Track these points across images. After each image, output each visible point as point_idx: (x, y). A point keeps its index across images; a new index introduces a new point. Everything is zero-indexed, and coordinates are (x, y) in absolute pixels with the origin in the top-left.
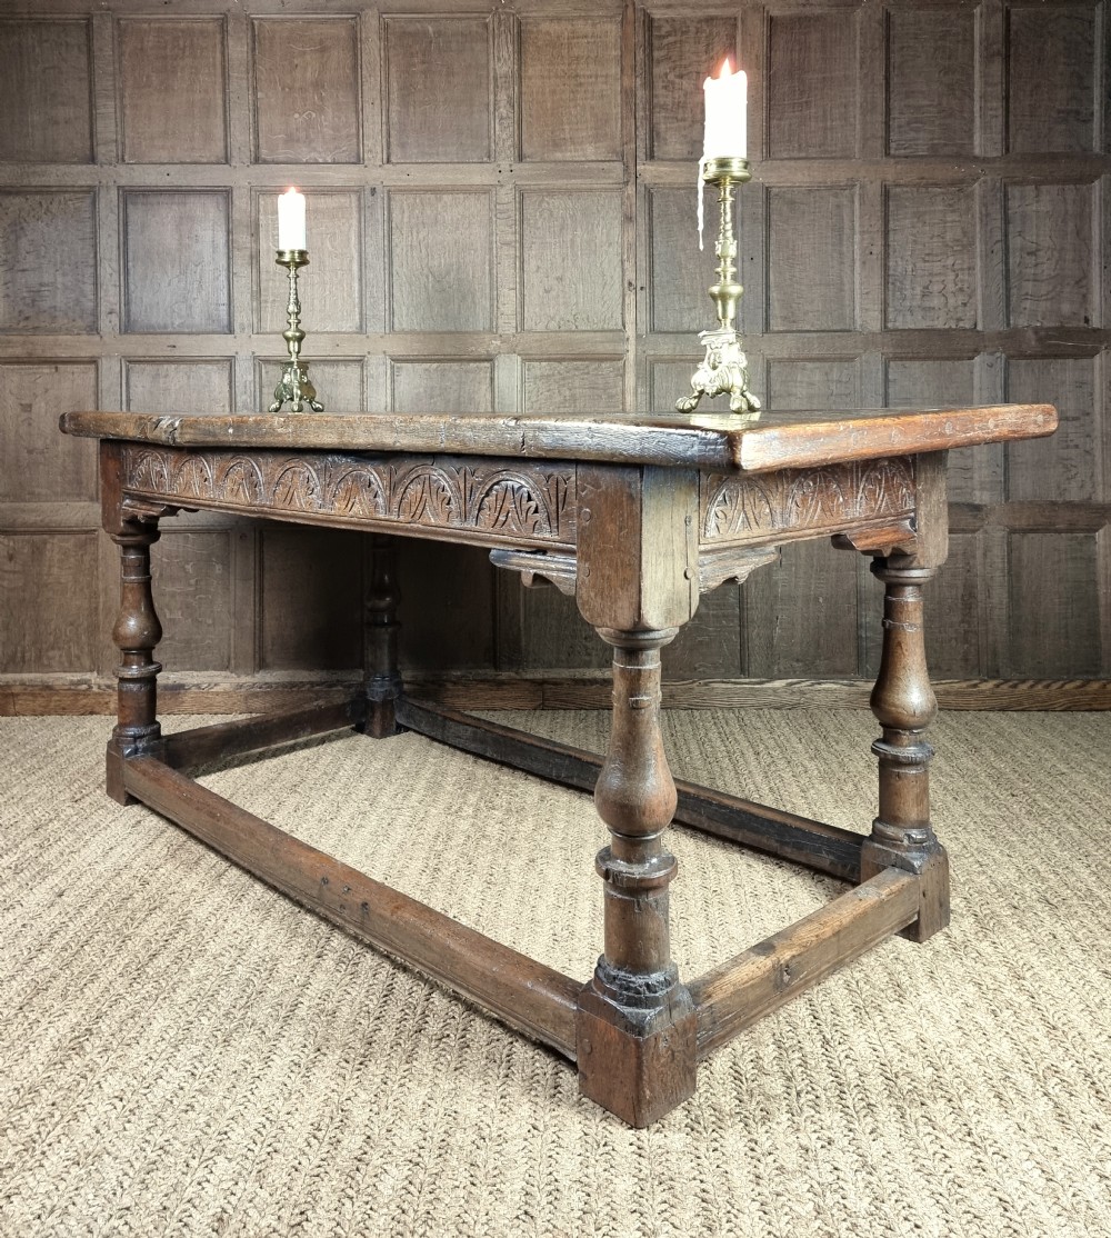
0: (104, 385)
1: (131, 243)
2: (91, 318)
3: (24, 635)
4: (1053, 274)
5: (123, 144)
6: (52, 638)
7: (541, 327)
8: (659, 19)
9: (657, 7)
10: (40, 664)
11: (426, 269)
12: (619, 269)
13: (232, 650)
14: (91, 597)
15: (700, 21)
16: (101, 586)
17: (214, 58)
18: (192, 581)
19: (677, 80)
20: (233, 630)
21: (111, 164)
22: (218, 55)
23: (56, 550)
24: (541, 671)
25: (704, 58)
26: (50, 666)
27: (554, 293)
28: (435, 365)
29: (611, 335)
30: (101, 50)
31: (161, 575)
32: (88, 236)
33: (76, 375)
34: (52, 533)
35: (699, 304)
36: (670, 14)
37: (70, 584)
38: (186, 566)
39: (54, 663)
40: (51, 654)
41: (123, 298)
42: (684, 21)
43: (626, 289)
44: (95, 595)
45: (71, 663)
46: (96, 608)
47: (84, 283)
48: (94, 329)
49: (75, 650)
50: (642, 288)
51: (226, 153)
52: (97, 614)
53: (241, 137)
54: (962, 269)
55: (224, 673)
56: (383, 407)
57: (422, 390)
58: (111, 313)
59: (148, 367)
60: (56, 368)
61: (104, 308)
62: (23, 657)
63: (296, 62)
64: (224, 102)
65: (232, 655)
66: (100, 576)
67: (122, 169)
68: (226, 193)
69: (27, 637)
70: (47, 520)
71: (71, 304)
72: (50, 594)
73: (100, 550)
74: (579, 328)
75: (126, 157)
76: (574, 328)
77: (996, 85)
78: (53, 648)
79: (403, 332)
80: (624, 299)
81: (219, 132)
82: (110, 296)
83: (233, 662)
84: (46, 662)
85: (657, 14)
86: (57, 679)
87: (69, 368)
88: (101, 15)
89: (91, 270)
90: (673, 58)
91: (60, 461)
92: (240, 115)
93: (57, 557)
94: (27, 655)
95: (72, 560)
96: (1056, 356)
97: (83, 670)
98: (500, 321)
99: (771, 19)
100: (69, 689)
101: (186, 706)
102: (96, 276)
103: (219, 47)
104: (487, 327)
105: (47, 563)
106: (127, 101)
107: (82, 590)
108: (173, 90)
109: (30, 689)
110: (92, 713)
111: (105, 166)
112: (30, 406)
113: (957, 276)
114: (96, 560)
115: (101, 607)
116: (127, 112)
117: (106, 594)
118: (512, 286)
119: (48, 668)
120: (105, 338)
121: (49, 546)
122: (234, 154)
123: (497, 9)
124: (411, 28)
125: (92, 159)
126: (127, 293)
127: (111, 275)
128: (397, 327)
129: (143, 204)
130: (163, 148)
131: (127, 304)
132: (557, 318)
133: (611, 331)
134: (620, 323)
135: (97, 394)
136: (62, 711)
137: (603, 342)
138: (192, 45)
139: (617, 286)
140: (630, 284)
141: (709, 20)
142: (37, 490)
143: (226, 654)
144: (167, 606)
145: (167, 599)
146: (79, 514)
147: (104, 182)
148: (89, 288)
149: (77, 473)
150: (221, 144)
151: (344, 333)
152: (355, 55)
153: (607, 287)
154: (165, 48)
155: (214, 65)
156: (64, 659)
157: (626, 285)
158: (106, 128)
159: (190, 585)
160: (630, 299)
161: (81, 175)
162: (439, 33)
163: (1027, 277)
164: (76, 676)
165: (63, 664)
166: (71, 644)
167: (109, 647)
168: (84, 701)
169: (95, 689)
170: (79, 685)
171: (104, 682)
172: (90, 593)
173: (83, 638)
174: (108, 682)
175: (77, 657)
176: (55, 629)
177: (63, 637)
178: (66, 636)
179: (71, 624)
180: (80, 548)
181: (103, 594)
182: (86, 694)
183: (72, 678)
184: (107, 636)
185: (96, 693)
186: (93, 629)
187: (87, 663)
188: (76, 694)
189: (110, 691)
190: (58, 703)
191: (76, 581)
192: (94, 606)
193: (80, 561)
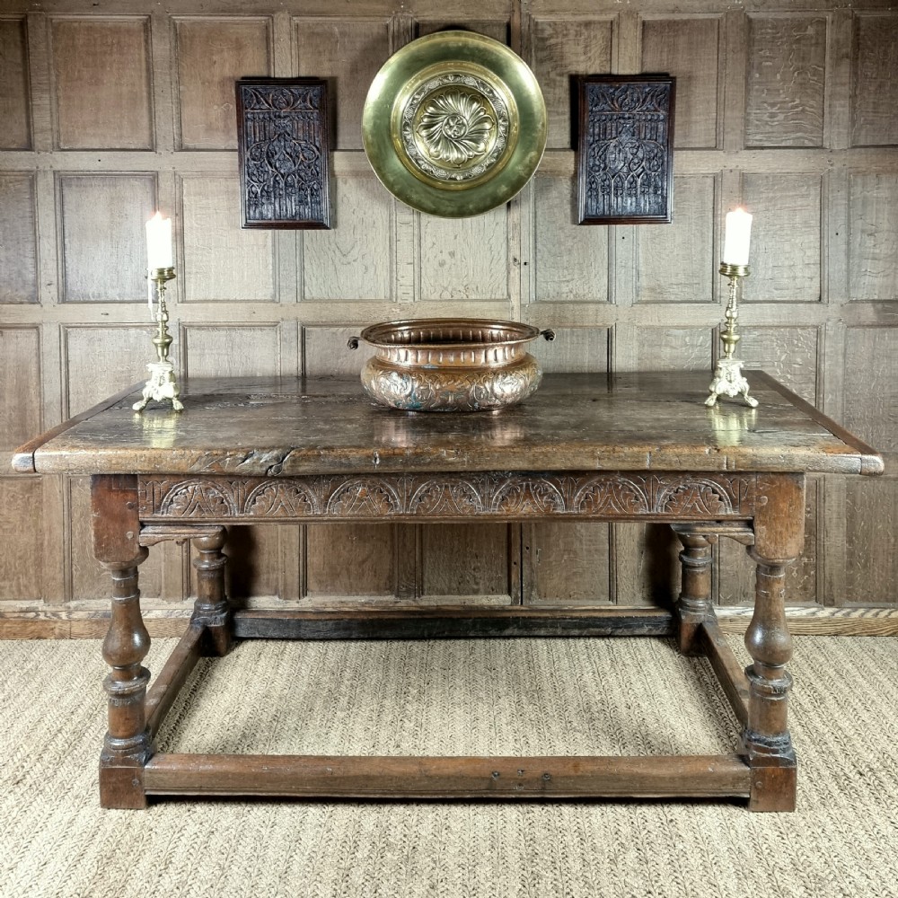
0: (46, 347)
1: (66, 220)
2: (32, 289)
4: (890, 253)
5: (58, 131)
6: (3, 570)
7: (436, 296)
8: (542, 23)
9: (540, 12)
11: (333, 244)
12: (504, 246)
13: (163, 580)
14: (37, 535)
15: (579, 25)
16: (45, 525)
17: (139, 54)
19: (558, 78)
20: (163, 563)
21: (46, 151)
22: (143, 52)
24: (435, 597)
25: (582, 58)
26: (1, 594)
27: (447, 266)
28: (341, 329)
29: (497, 305)
30: (35, 47)
32: (28, 214)
33: (20, 339)
34: (1, 479)
35: (576, 276)
36: (553, 18)
37: (18, 523)
39: (6, 592)
40: (2, 584)
41: (60, 271)
42: (565, 25)
43: (512, 265)
44: (40, 531)
45: (19, 590)
46: (42, 544)
47: (25, 257)
48: (34, 300)
49: (23, 581)
50: (525, 264)
51: (152, 140)
52: (42, 550)
53: (166, 128)
54: (810, 248)
55: (156, 600)
56: (295, 366)
57: (329, 351)
58: (49, 285)
59: (84, 332)
61: (43, 280)
63: (215, 58)
64: (149, 93)
65: (163, 585)
66: (45, 517)
67: (58, 155)
68: (154, 178)
71: (13, 276)
73: (45, 494)
74: (470, 297)
75: (61, 144)
76: (465, 297)
77: (844, 84)
79: (313, 301)
80: (509, 273)
81: (145, 122)
82: (49, 271)
83: (163, 591)
85: (540, 19)
86: (8, 606)
87: (13, 332)
88: (35, 15)
89: (30, 246)
90: (555, 59)
91: (7, 415)
92: (165, 107)
93: (6, 499)
95: (19, 502)
96: (891, 326)
97: (31, 598)
98: (399, 293)
99: (644, 23)
100: (19, 617)
102: (36, 251)
103: (143, 44)
104: (388, 295)
106: (61, 94)
107: (29, 528)
108: (103, 84)
110: (39, 638)
111: (42, 153)
113: (805, 253)
114: (41, 502)
115: (46, 543)
116: (61, 103)
117: (51, 532)
118: (410, 260)
120: (45, 307)
122: (159, 142)
123: (396, 12)
124: (319, 30)
125: (29, 147)
126: (64, 267)
127: (49, 250)
128: (308, 295)
129: (77, 186)
130: (94, 135)
131: (65, 275)
132: (450, 289)
133: (498, 300)
134: (506, 293)
135: (38, 356)
136: (13, 636)
137: (490, 311)
138: (119, 43)
139: (503, 260)
140: (515, 260)
141: (588, 24)
143: (158, 585)
147: (41, 167)
148: (29, 262)
149: (22, 425)
150: (146, 133)
151: (260, 301)
152: (268, 52)
153: (495, 262)
154: (94, 45)
155: (140, 60)
156: (14, 589)
157: (511, 261)
158: (42, 119)
160: (515, 272)
161: (21, 161)
162: (343, 34)
163: (866, 256)
164: (25, 604)
165: (13, 592)
166: (21, 576)
167: (54, 579)
168: (33, 627)
169: (42, 617)
170: (27, 612)
171: (51, 609)
172: (36, 531)
173: (31, 571)
174: (54, 609)
175: (25, 586)
176: (5, 563)
177: (13, 569)
178: (16, 568)
179: (20, 558)
180: (27, 491)
181: (48, 532)
182: (34, 621)
183: (21, 606)
184: (52, 569)
185: (43, 621)
186: (39, 563)
187: (35, 592)
188: (26, 621)
189: (55, 618)
190: (9, 630)
191: (23, 520)
192: (39, 542)
193: (27, 502)
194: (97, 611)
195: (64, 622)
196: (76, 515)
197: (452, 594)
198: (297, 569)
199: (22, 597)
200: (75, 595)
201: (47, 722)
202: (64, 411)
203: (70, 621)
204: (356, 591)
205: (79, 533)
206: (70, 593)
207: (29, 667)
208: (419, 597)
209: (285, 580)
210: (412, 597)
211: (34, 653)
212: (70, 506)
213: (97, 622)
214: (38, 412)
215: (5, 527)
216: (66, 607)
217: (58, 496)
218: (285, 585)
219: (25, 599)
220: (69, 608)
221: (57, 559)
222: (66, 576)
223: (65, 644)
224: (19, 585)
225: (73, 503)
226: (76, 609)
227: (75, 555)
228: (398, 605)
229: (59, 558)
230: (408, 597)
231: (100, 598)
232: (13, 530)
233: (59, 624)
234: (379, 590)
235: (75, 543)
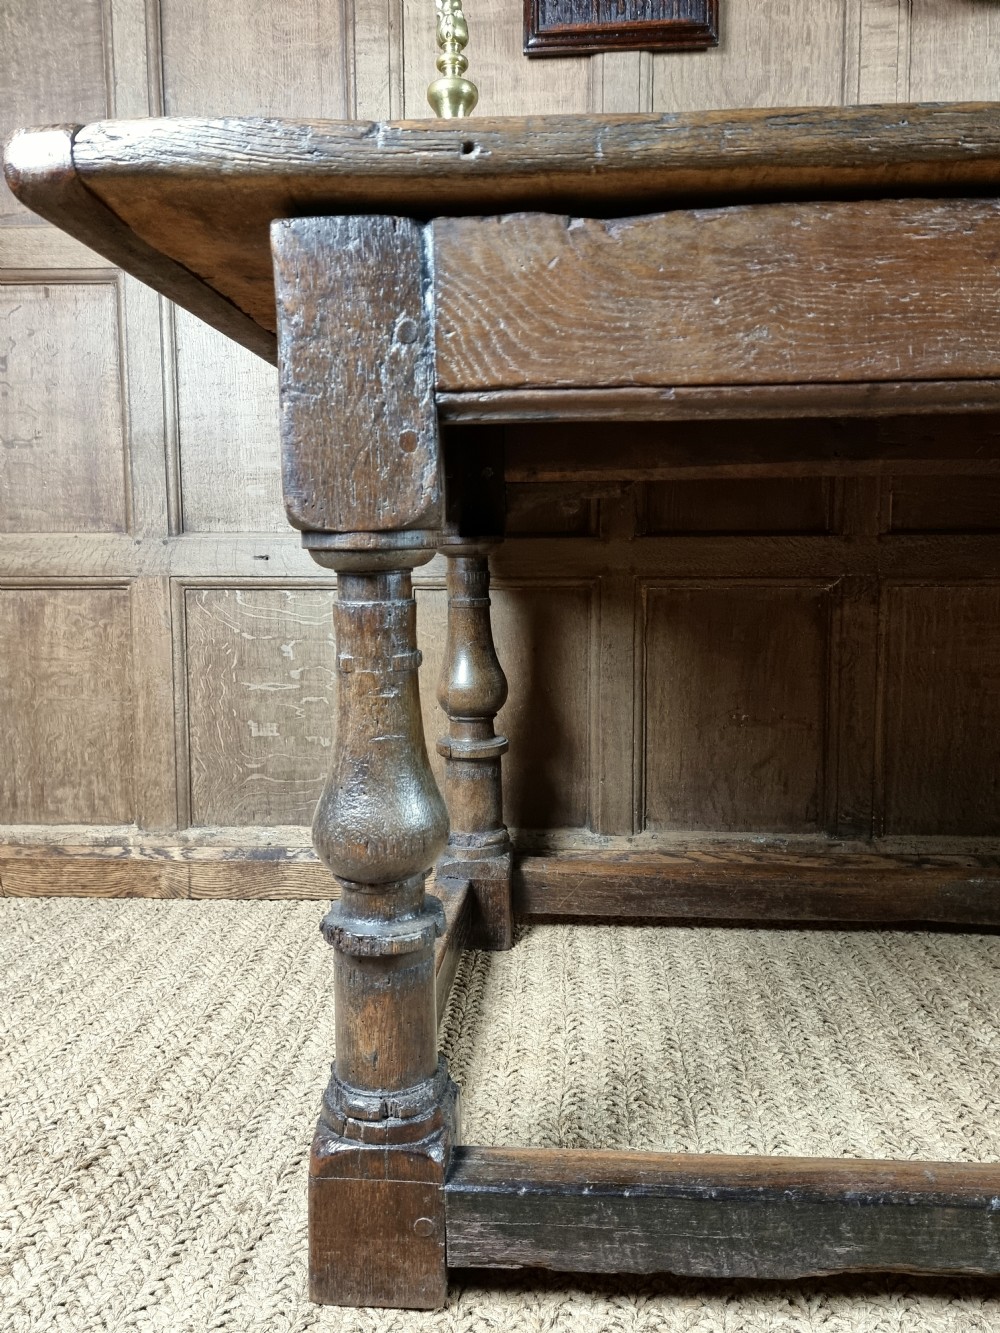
0: (132, 319)
3: (14, 761)
6: (60, 767)
10: (42, 808)
14: (123, 699)
16: (138, 679)
18: (295, 674)
23: (61, 616)
26: (58, 812)
31: (241, 662)
33: (80, 305)
34: (53, 587)
37: (87, 675)
38: (284, 647)
39: (67, 809)
40: (59, 793)
44: (128, 694)
45: (93, 810)
46: (132, 718)
49: (99, 788)
52: (133, 728)
60: (46, 291)
62: (14, 796)
66: (138, 663)
69: (19, 766)
70: (41, 565)
72: (53, 693)
73: (136, 618)
78: (62, 784)
84: (52, 807)
86: (71, 836)
87: (68, 289)
91: (58, 462)
93: (64, 628)
94: (20, 794)
95: (89, 634)
97: (114, 820)
100: (92, 855)
101: (291, 885)
105: (47, 640)
107: (107, 686)
109: (27, 852)
110: (130, 895)
112: (4, 360)
114: (129, 635)
115: (140, 715)
117: (149, 694)
119: (56, 816)
121: (48, 610)
135: (119, 337)
136: (81, 890)
142: (22, 512)
144: (254, 715)
145: (253, 703)
146: (96, 555)
149: (91, 482)
156: (82, 803)
159: (290, 680)
164: (103, 832)
165: (80, 811)
166: (93, 778)
167: (157, 784)
168: (118, 875)
169: (135, 855)
170: (108, 846)
171: (150, 842)
172: (122, 691)
173: (113, 768)
174: (157, 843)
175: (103, 799)
176: (65, 752)
177: (79, 766)
178: (84, 764)
179: (92, 743)
180: (102, 613)
181: (143, 693)
182: (121, 862)
183: (96, 835)
184: (152, 764)
185: (137, 862)
186: (128, 753)
187: (121, 810)
188: (104, 862)
189: (161, 858)
190: (73, 877)
191: (96, 670)
192: (128, 713)
193: (103, 636)
194: (239, 849)
195: (177, 865)
196: (197, 663)
197: (946, 834)
198: (629, 775)
199: (97, 819)
200: (197, 817)
201: (154, 1032)
202: (170, 450)
203: (189, 864)
204: (745, 822)
205: (203, 697)
206: (187, 816)
207: (113, 937)
208: (880, 836)
209: (605, 796)
210: (865, 836)
211: (121, 917)
212: (185, 645)
213: (241, 868)
214: (119, 455)
215: (63, 683)
216: (178, 839)
217: (163, 623)
218: (605, 804)
219: (102, 824)
220: (186, 840)
221: (163, 743)
222: (180, 781)
223: (180, 905)
224: (90, 796)
225: (190, 637)
226: (200, 842)
227: (196, 740)
228: (836, 850)
229: (165, 741)
230: (854, 837)
231: (245, 824)
232: (77, 689)
233: (169, 869)
234: (792, 823)
235: (196, 718)
